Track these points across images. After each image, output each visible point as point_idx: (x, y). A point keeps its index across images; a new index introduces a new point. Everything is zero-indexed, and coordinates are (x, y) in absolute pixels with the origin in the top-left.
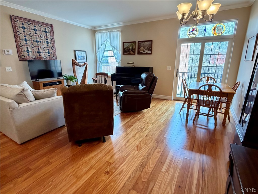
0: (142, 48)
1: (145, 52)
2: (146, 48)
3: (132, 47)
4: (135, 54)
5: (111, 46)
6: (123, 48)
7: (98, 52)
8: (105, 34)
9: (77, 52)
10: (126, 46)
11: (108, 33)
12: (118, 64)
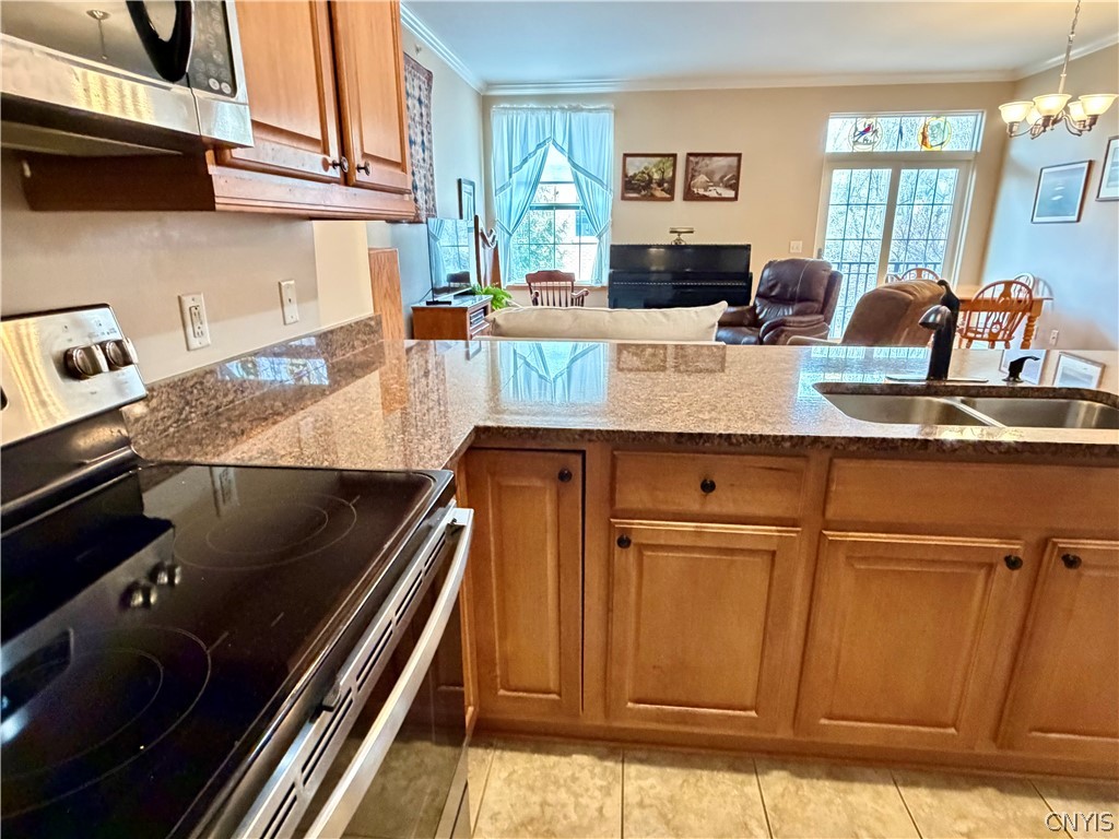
0: (702, 178)
1: (713, 194)
2: (717, 178)
3: (663, 173)
4: (672, 199)
5: (569, 165)
6: (625, 175)
7: (502, 188)
8: (541, 114)
9: (463, 185)
10: (635, 167)
11: (558, 114)
12: (600, 237)
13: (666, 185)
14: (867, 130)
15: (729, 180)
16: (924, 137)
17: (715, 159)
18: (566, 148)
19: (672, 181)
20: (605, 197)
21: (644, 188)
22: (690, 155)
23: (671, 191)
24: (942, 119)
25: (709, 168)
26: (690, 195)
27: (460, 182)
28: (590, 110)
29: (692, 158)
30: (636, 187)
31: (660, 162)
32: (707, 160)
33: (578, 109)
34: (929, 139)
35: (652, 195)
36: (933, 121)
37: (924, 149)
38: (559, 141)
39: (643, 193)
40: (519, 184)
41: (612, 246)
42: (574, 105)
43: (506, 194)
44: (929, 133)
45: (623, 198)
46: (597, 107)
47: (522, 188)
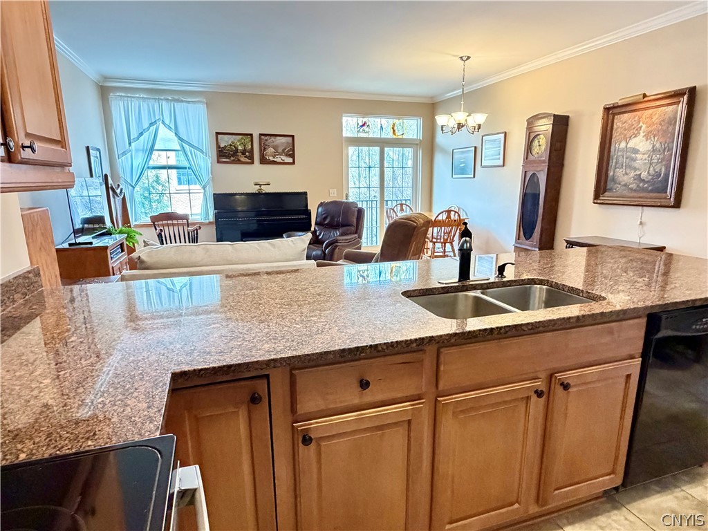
0: (271, 150)
1: (279, 160)
2: (280, 150)
3: (245, 146)
4: (253, 163)
5: (176, 138)
6: (218, 146)
7: (124, 153)
8: (151, 103)
9: (91, 151)
10: (225, 141)
11: (164, 103)
12: (204, 188)
13: (247, 154)
14: (364, 125)
15: (288, 151)
16: (394, 131)
17: (278, 138)
18: (172, 126)
19: (252, 151)
20: (205, 161)
21: (233, 156)
22: (261, 135)
23: (251, 158)
24: (401, 120)
25: (275, 143)
26: (264, 161)
27: (88, 149)
28: (189, 102)
29: (262, 137)
30: (226, 155)
31: (242, 138)
32: (273, 138)
33: (178, 101)
34: (396, 131)
35: (239, 160)
36: (397, 121)
37: (394, 137)
38: (167, 122)
39: (232, 158)
40: (137, 150)
41: (214, 194)
42: (176, 97)
43: (127, 158)
44: (395, 128)
45: (219, 162)
46: (193, 100)
47: (141, 154)
